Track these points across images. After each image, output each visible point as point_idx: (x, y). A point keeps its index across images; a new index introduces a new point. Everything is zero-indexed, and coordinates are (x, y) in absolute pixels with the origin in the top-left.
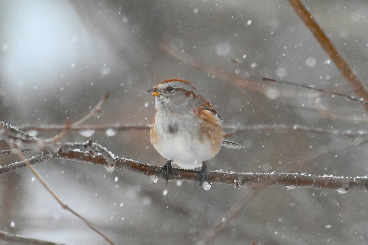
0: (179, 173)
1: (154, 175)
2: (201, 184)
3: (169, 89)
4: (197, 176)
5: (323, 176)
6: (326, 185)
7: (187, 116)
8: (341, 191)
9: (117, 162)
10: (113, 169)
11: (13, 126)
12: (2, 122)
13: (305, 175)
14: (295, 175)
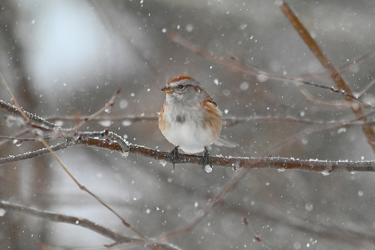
0: (185, 157)
1: (163, 160)
2: (204, 168)
3: (181, 87)
4: (200, 160)
5: (310, 160)
6: (312, 168)
7: (195, 108)
8: (325, 173)
9: (130, 149)
10: (127, 154)
11: (40, 118)
12: (31, 114)
13: (294, 160)
14: (286, 159)
